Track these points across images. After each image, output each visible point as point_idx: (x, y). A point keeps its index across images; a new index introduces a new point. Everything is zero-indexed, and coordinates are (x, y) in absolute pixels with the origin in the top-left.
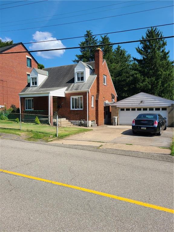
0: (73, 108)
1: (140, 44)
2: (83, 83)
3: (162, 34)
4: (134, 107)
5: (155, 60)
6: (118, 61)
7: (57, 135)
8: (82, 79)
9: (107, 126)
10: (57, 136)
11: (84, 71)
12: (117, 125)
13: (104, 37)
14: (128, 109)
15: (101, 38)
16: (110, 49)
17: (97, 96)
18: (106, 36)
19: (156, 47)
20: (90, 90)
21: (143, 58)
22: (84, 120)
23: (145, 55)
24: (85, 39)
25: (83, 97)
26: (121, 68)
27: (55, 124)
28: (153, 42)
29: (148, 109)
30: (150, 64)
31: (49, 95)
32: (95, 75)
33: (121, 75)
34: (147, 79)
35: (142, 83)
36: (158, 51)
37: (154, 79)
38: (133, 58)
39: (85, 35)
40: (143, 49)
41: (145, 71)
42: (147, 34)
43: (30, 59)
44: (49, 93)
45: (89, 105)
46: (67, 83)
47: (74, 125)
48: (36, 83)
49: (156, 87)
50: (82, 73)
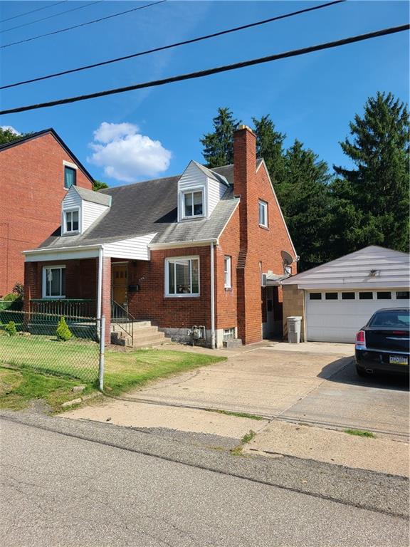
0: (172, 291)
1: (352, 133)
2: (200, 222)
3: (405, 108)
4: (348, 288)
5: (392, 170)
6: (297, 177)
7: (102, 382)
8: (199, 209)
9: (272, 343)
10: (102, 386)
11: (202, 189)
12: (301, 342)
13: (260, 121)
14: (332, 296)
15: (253, 123)
16: (274, 148)
17: (242, 258)
18: (266, 118)
19: (392, 139)
20: (221, 240)
21: (360, 166)
22: (202, 328)
23: (365, 159)
24: (216, 127)
25: (198, 259)
26: (305, 195)
27: (116, 340)
28: (383, 128)
29: (394, 296)
30: (378, 180)
31: (99, 253)
32: (236, 197)
33: (304, 211)
34: (372, 217)
35: (360, 227)
36: (397, 150)
37: (390, 217)
38: (335, 168)
39: (216, 119)
40: (360, 145)
41: (366, 197)
42: (367, 110)
43: (74, 170)
44: (99, 249)
45: (215, 284)
46: (158, 222)
47: (173, 340)
48: (76, 226)
49: (398, 239)
50: (199, 194)
